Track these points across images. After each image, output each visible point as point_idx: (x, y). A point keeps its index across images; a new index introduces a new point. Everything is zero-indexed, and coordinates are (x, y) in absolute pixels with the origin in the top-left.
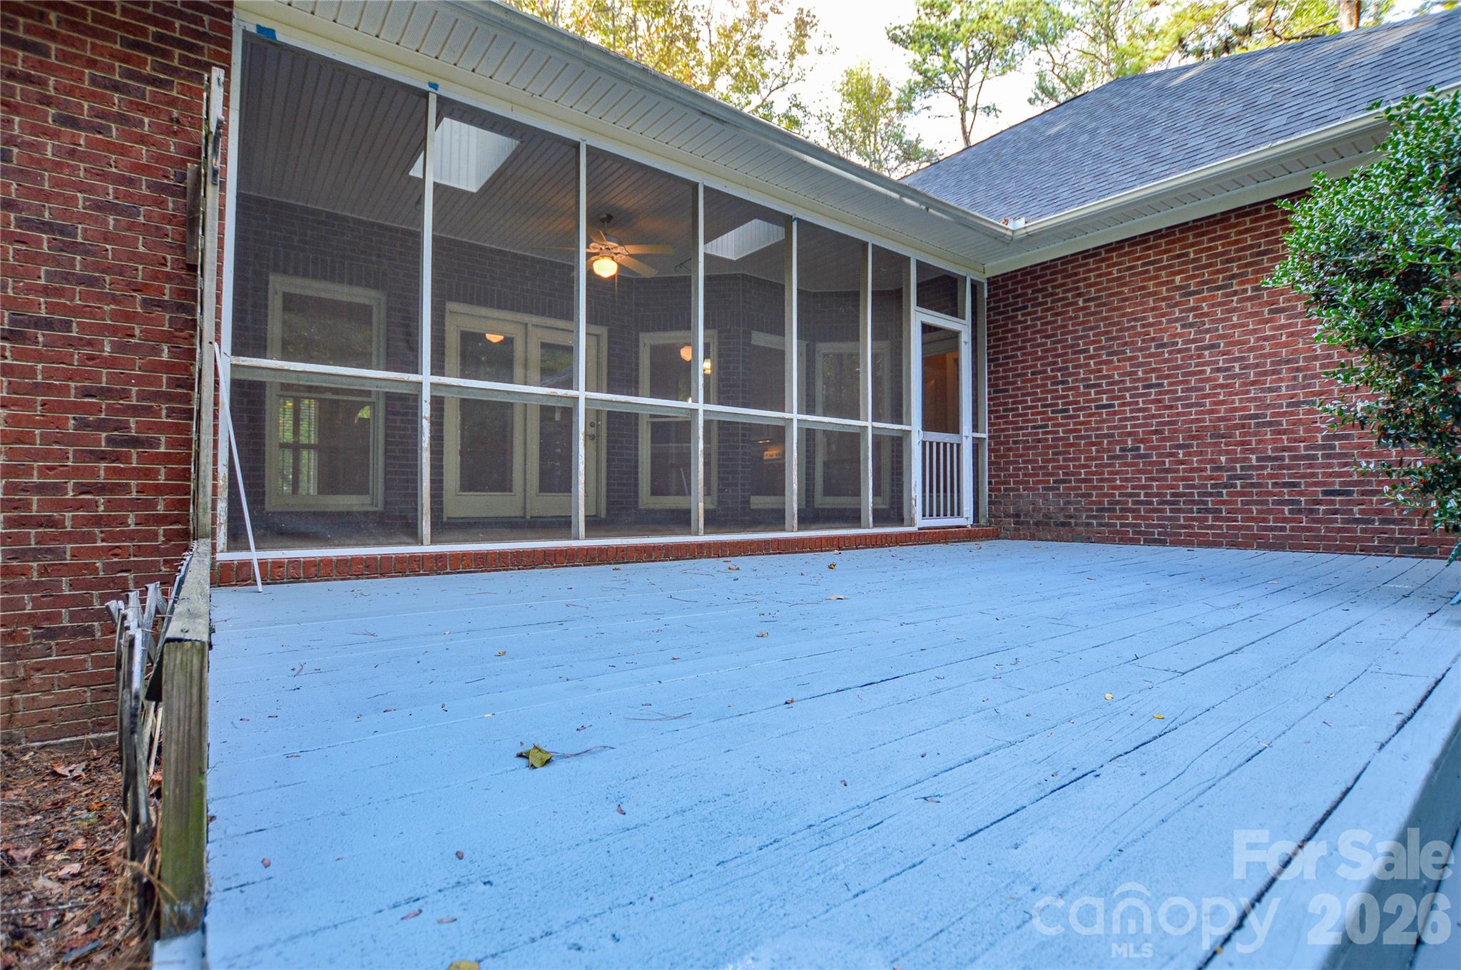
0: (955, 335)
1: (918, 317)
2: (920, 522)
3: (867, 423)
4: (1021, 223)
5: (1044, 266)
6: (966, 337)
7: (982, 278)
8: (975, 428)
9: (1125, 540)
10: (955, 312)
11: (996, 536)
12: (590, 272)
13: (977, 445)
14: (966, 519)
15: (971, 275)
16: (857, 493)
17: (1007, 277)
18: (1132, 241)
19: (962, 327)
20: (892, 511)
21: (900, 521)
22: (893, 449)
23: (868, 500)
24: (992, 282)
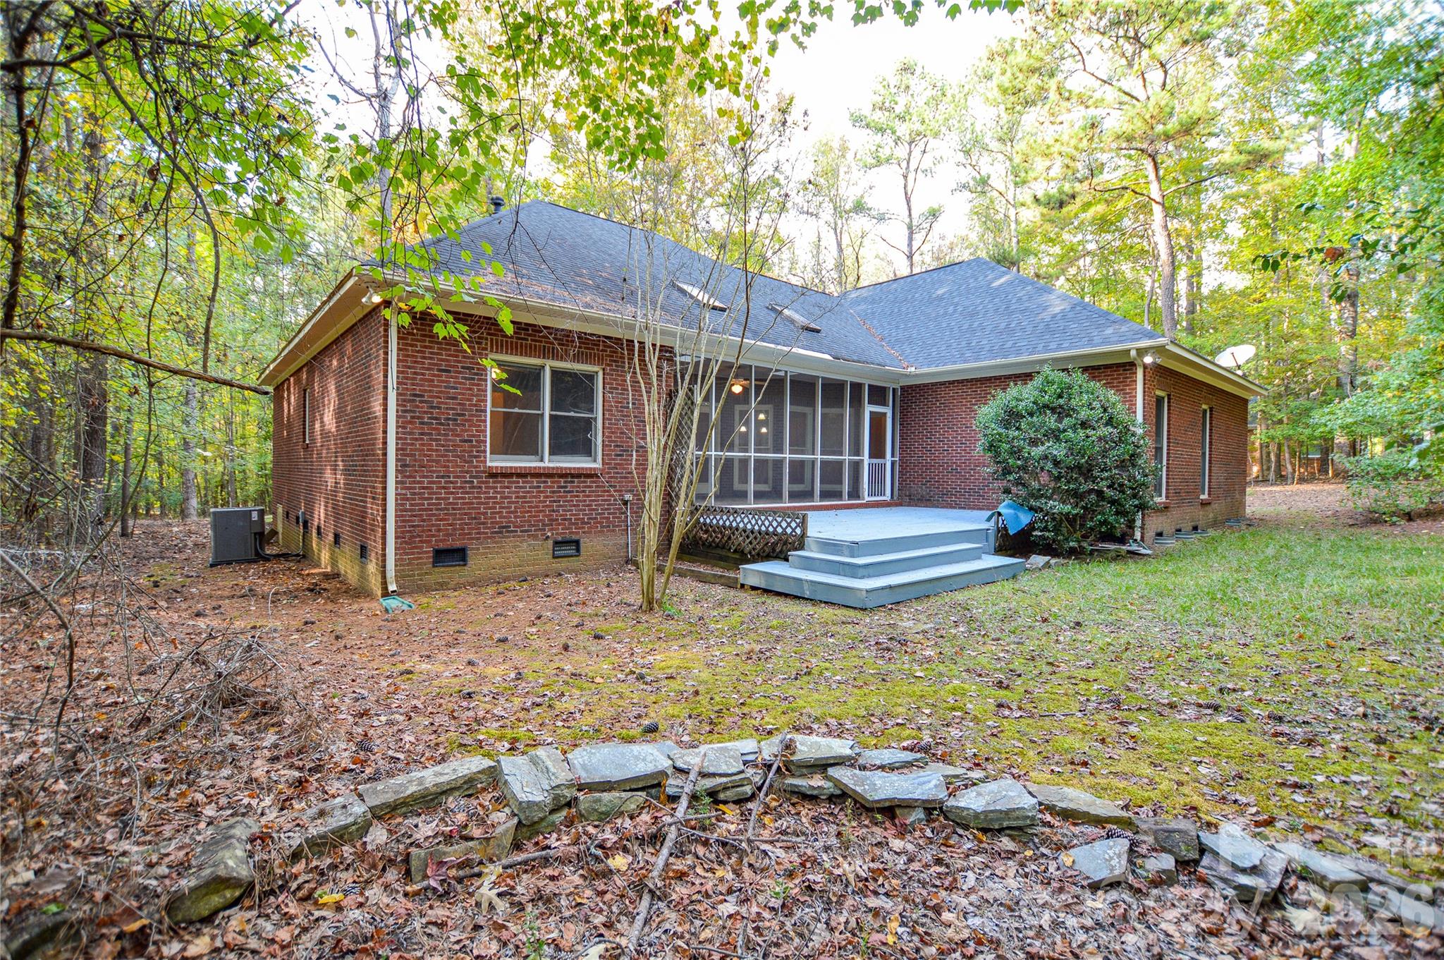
0: (885, 414)
1: (868, 409)
2: (867, 499)
3: (846, 457)
4: (913, 369)
5: (925, 385)
6: (889, 415)
7: (897, 386)
8: (893, 456)
9: (952, 507)
10: (884, 404)
11: (897, 505)
12: (730, 390)
13: (893, 463)
14: (887, 497)
15: (891, 386)
16: (840, 482)
17: (910, 387)
18: (958, 381)
19: (888, 411)
20: (855, 493)
21: (858, 497)
22: (856, 467)
23: (846, 488)
24: (902, 388)
